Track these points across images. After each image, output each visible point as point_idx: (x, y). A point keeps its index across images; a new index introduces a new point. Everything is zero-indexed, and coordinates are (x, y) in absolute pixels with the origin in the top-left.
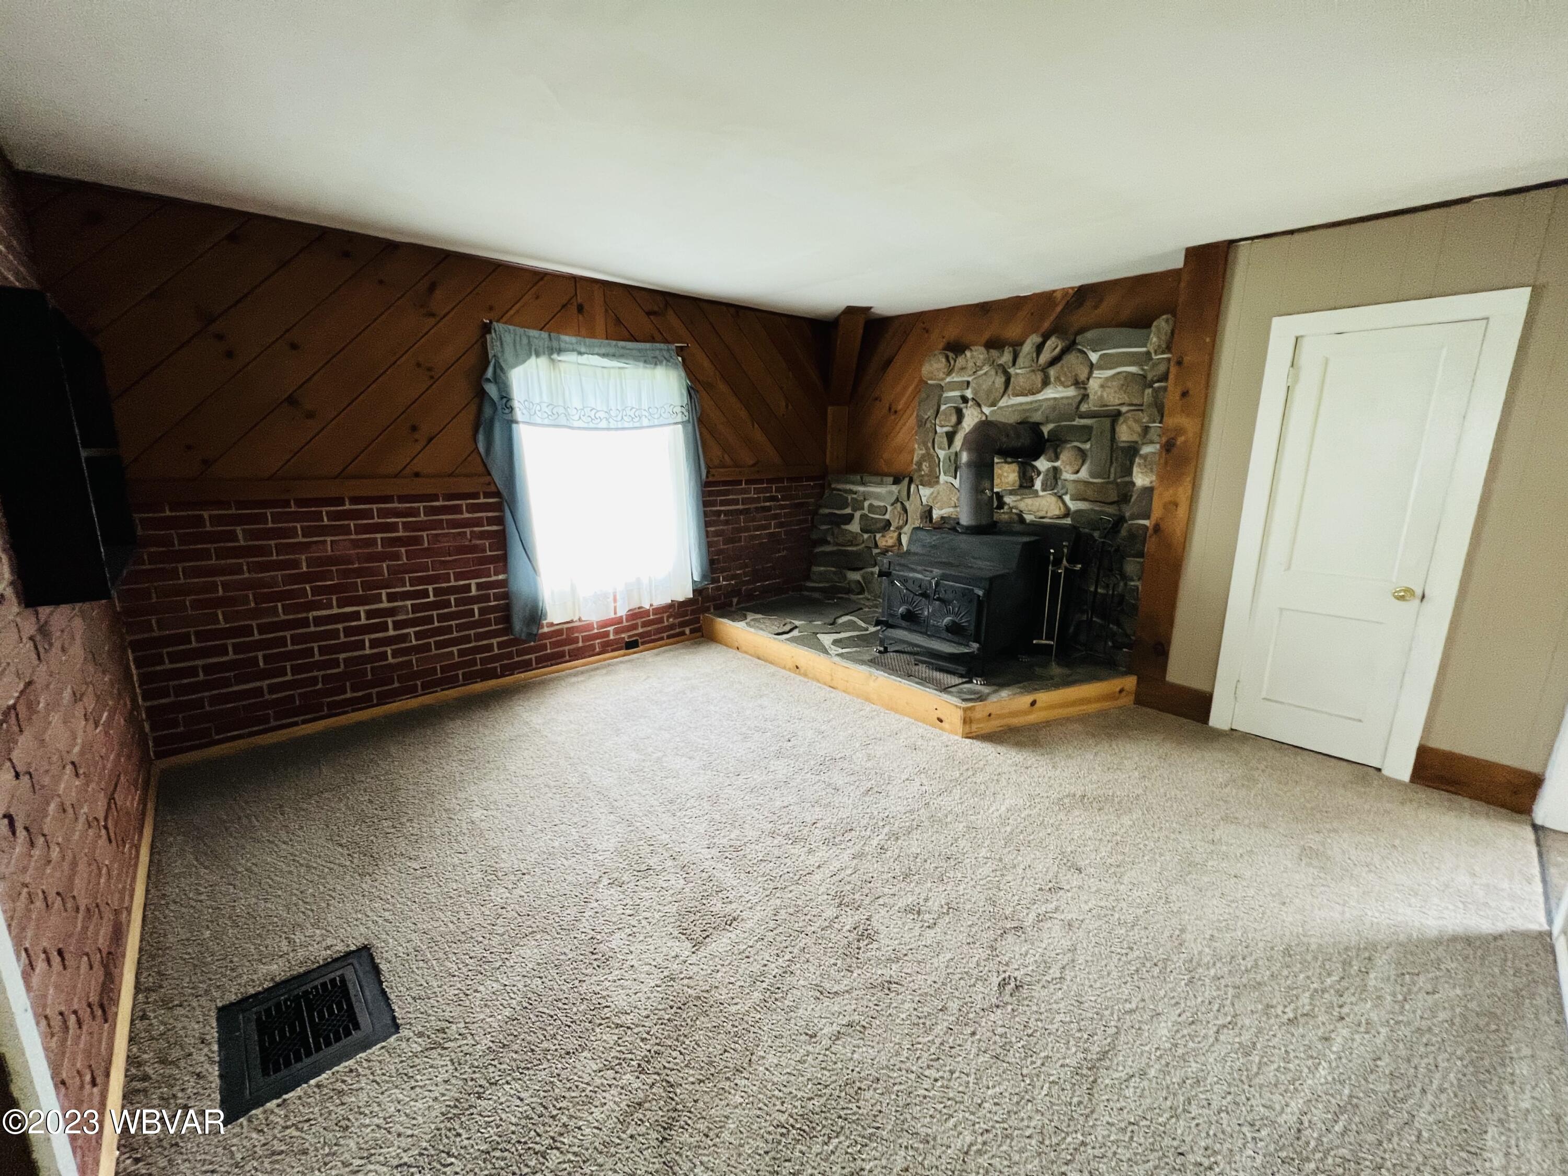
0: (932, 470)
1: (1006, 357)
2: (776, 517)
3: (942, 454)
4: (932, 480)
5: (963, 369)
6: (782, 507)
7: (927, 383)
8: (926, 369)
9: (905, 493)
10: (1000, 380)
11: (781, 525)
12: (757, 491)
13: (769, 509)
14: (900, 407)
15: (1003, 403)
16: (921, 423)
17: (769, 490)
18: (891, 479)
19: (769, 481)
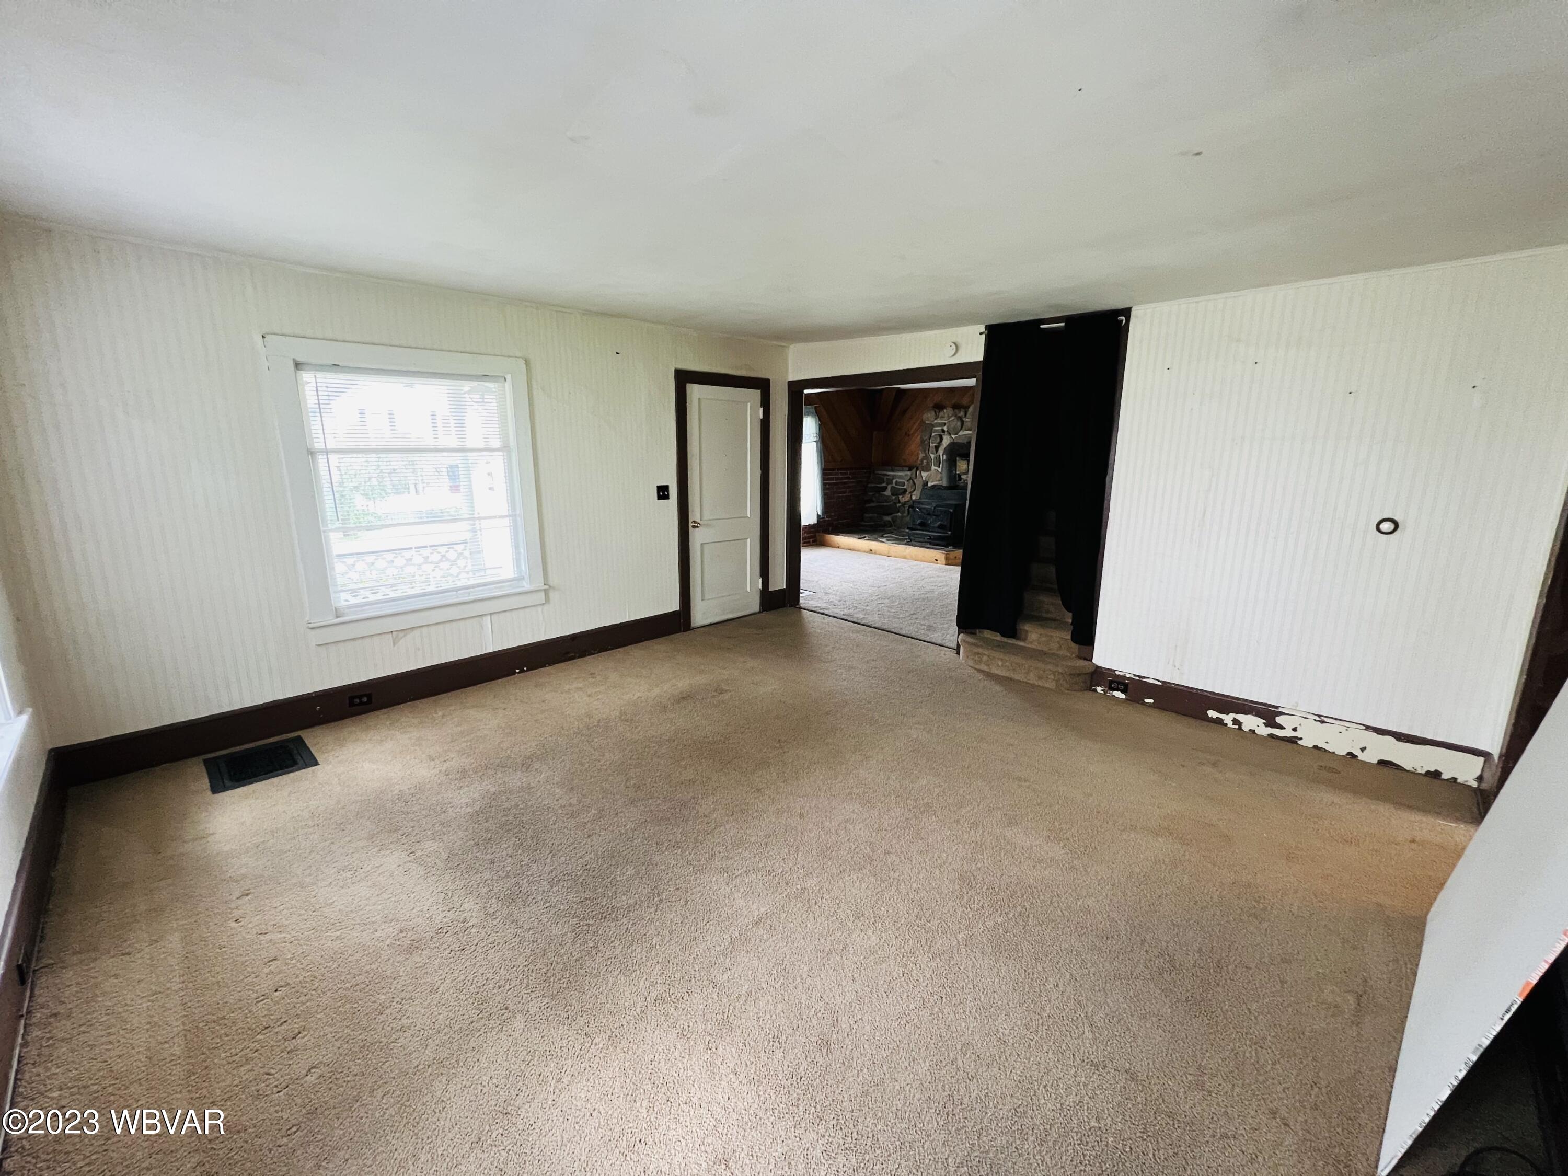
0: (928, 463)
1: (962, 414)
2: (849, 487)
3: (933, 456)
4: (928, 469)
5: (943, 417)
6: (852, 482)
7: (925, 423)
8: (925, 416)
9: (914, 475)
10: (959, 424)
11: (851, 492)
12: (842, 474)
13: (845, 483)
14: (911, 432)
15: (960, 434)
16: (922, 442)
17: (846, 474)
18: (907, 469)
19: (846, 469)
